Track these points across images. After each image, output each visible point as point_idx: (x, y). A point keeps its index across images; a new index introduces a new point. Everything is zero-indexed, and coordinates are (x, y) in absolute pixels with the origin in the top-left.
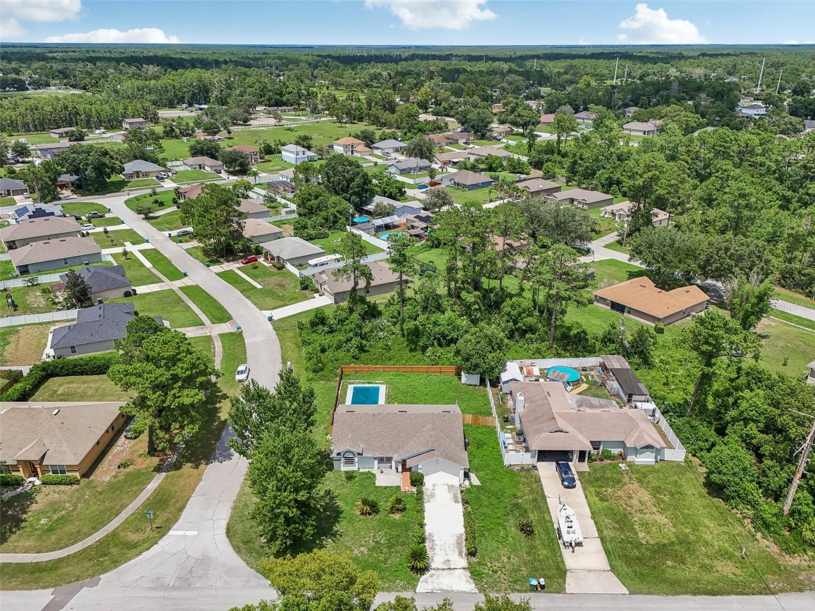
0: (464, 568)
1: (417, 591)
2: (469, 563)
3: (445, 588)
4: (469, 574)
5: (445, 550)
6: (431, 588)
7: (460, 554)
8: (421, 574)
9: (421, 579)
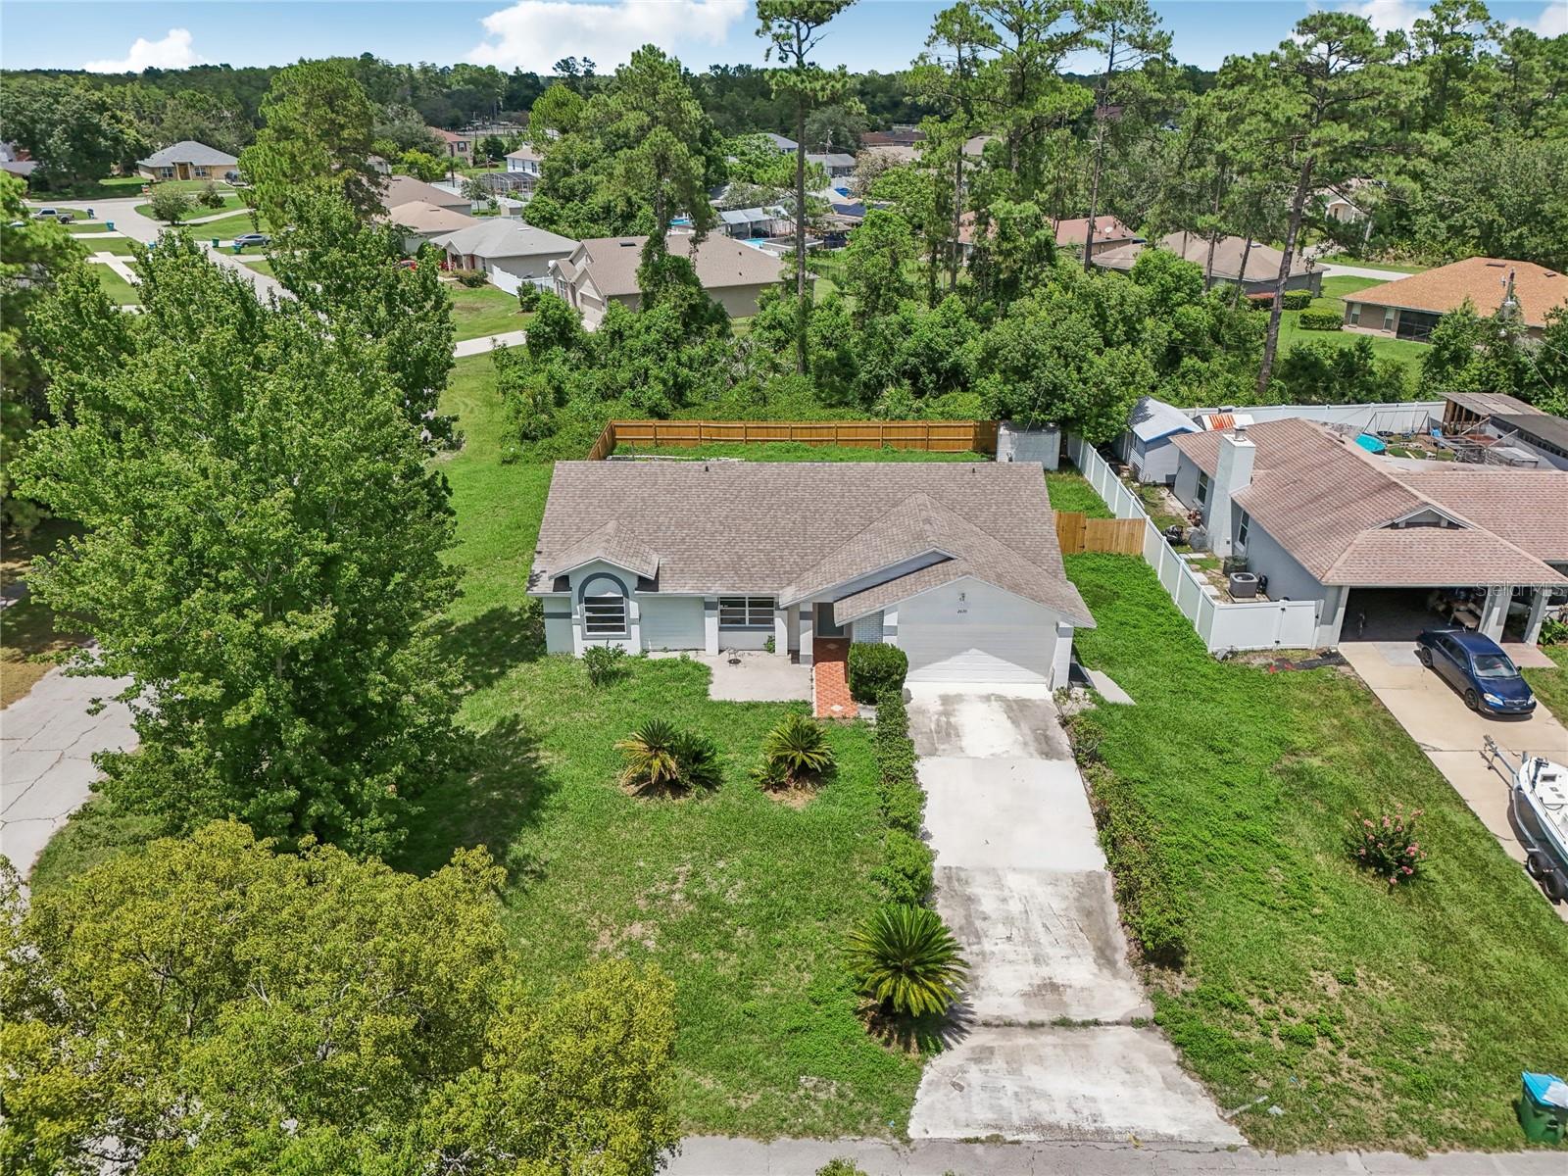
0: (1137, 1023)
1: (914, 1131)
2: (1156, 998)
3: (1063, 1117)
4: (1167, 1050)
5: (1028, 940)
6: (989, 1116)
7: (1104, 956)
8: (923, 1047)
9: (930, 1073)
